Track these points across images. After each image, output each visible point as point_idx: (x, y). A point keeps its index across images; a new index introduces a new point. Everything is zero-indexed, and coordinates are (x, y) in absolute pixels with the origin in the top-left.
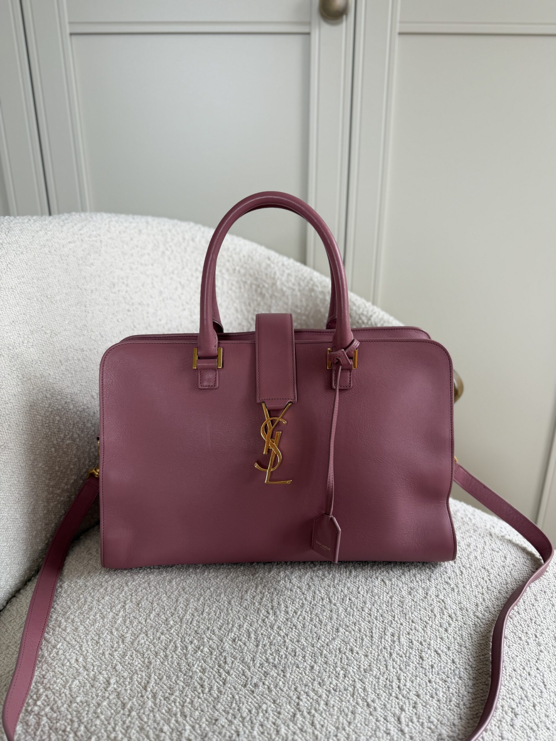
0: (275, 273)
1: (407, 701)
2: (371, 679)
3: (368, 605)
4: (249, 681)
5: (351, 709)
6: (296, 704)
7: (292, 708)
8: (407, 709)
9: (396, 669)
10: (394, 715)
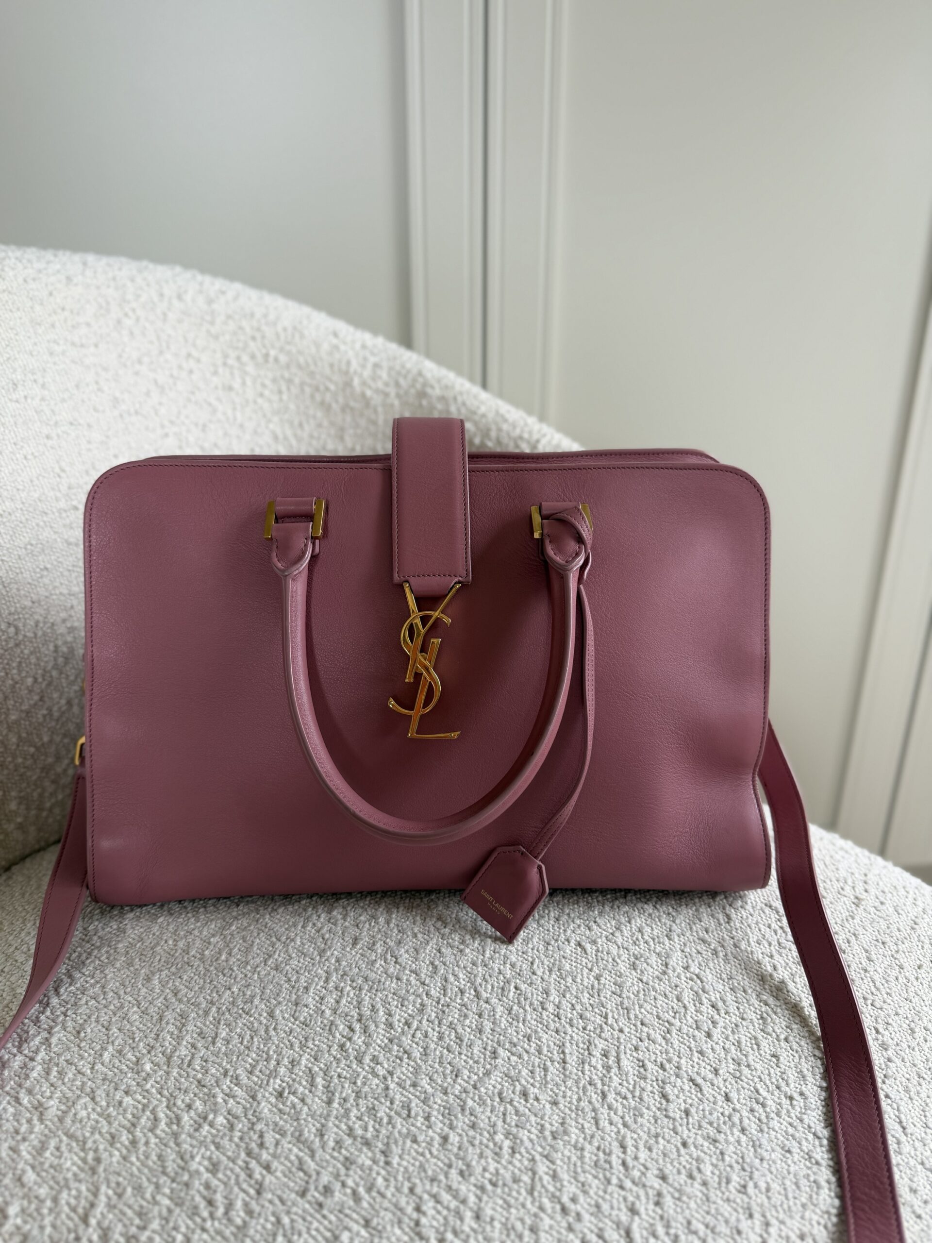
0: (348, 363)
1: (642, 1193)
2: (567, 1153)
3: (554, 996)
4: (311, 1181)
5: (528, 1221)
6: (412, 1224)
7: (406, 1234)
8: (642, 1210)
9: (616, 1126)
10: (618, 1224)
